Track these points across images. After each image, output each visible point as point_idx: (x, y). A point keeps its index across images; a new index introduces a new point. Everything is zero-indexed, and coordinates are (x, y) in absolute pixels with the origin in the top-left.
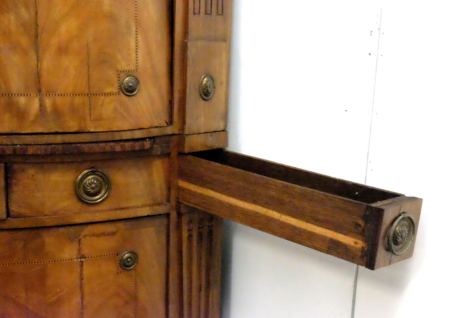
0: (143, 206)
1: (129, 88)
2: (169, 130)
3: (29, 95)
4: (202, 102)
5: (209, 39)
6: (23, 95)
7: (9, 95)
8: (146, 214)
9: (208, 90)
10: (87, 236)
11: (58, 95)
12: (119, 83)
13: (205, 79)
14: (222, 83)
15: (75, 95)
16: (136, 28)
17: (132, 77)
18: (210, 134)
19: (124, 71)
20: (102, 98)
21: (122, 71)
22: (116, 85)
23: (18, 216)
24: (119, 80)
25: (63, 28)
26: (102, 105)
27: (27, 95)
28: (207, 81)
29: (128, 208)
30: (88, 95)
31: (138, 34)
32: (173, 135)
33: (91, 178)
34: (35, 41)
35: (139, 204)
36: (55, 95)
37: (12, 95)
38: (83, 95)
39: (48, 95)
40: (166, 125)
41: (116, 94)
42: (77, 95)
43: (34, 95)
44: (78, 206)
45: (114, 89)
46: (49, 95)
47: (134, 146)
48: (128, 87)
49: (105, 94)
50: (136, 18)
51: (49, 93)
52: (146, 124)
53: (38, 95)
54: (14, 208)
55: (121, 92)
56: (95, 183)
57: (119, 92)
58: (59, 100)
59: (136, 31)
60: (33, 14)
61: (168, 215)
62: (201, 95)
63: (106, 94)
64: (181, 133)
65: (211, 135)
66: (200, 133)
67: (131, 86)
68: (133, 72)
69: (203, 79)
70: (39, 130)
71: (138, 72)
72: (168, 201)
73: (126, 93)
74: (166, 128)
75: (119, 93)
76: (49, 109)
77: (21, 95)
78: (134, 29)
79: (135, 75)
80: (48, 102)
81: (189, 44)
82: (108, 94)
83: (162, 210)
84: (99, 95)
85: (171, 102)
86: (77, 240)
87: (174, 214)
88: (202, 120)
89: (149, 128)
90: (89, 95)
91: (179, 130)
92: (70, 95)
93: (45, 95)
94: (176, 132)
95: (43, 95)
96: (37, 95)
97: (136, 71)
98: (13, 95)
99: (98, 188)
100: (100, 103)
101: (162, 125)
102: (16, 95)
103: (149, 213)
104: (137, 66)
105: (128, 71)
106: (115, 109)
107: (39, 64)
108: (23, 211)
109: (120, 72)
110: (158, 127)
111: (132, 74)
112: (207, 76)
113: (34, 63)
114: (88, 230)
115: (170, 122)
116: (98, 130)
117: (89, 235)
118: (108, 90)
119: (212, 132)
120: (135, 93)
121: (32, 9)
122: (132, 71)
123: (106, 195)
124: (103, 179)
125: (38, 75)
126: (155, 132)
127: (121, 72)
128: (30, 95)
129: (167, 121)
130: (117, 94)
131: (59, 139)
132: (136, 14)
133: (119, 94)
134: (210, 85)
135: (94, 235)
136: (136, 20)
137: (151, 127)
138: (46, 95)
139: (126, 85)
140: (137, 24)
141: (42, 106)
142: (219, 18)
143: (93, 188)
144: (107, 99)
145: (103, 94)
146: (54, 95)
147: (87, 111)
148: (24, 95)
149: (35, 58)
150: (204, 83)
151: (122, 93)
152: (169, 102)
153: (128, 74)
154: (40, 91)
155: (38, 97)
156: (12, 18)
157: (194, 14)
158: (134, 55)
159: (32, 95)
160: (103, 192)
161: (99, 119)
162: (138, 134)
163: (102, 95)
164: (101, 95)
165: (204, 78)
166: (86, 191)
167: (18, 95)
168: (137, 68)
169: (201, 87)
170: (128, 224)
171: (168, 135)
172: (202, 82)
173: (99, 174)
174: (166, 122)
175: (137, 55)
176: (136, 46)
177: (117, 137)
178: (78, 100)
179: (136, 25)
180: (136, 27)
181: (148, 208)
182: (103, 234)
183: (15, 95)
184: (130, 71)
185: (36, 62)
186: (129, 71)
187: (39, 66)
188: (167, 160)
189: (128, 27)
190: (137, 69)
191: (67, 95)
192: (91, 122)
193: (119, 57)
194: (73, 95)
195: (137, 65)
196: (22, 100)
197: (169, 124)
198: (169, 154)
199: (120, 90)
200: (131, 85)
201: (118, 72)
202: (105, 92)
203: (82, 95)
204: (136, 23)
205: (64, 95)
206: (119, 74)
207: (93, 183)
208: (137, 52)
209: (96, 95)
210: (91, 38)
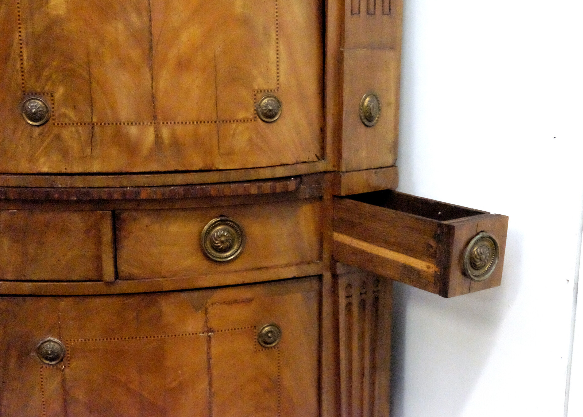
0: (287, 266)
1: (267, 113)
2: (321, 166)
3: (141, 124)
4: (363, 128)
5: (371, 46)
6: (134, 123)
7: (116, 124)
8: (291, 276)
9: (371, 113)
10: (215, 303)
11: (178, 123)
12: (255, 106)
13: (368, 99)
14: (389, 104)
15: (199, 123)
16: (277, 35)
17: (272, 98)
18: (374, 171)
19: (261, 91)
20: (234, 125)
21: (259, 91)
22: (252, 110)
23: (131, 278)
24: (255, 103)
25: (184, 37)
26: (234, 135)
27: (140, 124)
28: (370, 102)
29: (266, 268)
30: (215, 122)
31: (279, 42)
32: (325, 172)
33: (221, 229)
34: (149, 54)
35: (282, 262)
36: (175, 123)
37: (120, 124)
38: (210, 122)
39: (165, 123)
40: (316, 159)
41: (251, 120)
42: (202, 122)
43: (148, 123)
44: (205, 264)
45: (249, 114)
46: (167, 123)
47: (274, 188)
48: (266, 111)
49: (237, 121)
50: (277, 22)
51: (166, 121)
52: (289, 158)
53: (153, 123)
54: (124, 268)
55: (258, 117)
56: (225, 236)
57: (255, 117)
58: (179, 130)
59: (277, 39)
60: (146, 19)
61: (320, 277)
62: (361, 119)
63: (239, 121)
64: (336, 170)
65: (376, 173)
66: (361, 169)
67: (270, 110)
68: (273, 91)
69: (365, 100)
70: (155, 167)
71: (279, 91)
72: (320, 258)
73: (265, 119)
74: (317, 163)
76: (167, 142)
77: (132, 123)
78: (274, 35)
79: (275, 95)
80: (165, 133)
81: (346, 54)
82: (241, 121)
83: (312, 270)
84: (230, 121)
85: (323, 130)
86: (203, 309)
87: (327, 276)
88: (363, 153)
89: (294, 164)
90: (217, 122)
91: (334, 166)
92: (193, 123)
93: (161, 123)
94: (330, 168)
95: (160, 124)
96: (151, 123)
97: (278, 90)
98: (122, 124)
99: (229, 242)
100: (232, 132)
101: (311, 160)
102: (126, 124)
103: (296, 275)
104: (278, 84)
105: (266, 91)
106: (250, 140)
107: (154, 84)
108: (135, 271)
109: (256, 91)
110: (305, 162)
111: (272, 94)
112: (370, 95)
113: (147, 83)
114: (218, 295)
115: (322, 156)
116: (228, 168)
117: (219, 303)
118: (241, 115)
119: (377, 168)
120: (275, 119)
121: (144, 13)
122: (271, 91)
123: (239, 251)
124: (236, 230)
125: (153, 99)
126: (302, 169)
127: (258, 92)
128: (143, 124)
129: (318, 155)
130: (253, 120)
131: (179, 179)
132: (277, 16)
133: (255, 120)
134: (373, 107)
135: (224, 302)
136: (277, 24)
137: (297, 163)
138: (163, 123)
139: (264, 108)
141: (158, 137)
142: (386, 17)
143: (222, 242)
144: (240, 127)
145: (235, 121)
146: (173, 123)
147: (215, 144)
148: (136, 124)
149: (148, 76)
150: (366, 103)
151: (259, 119)
152: (320, 129)
153: (268, 93)
154: (155, 118)
155: (153, 126)
156: (120, 26)
157: (352, 14)
158: (274, 69)
159: (145, 124)
160: (236, 247)
161: (230, 153)
162: (280, 172)
163: (234, 121)
164: (232, 122)
165: (366, 97)
166: (214, 245)
167: (128, 124)
168: (278, 86)
169: (361, 109)
170: (267, 287)
171: (320, 173)
172: (363, 103)
173: (231, 223)
174: (316, 155)
175: (278, 69)
176: (278, 58)
177: (253, 175)
178: (203, 129)
179: (277, 31)
180: (277, 33)
181: (293, 268)
182: (236, 302)
183: (124, 124)
185: (150, 82)
186: (268, 91)
187: (154, 87)
188: (317, 205)
189: (266, 33)
190: (278, 88)
191: (190, 123)
192: (220, 157)
193: (255, 72)
194: (197, 122)
195: (278, 82)
196: (133, 130)
197: (320, 158)
198: (321, 198)
199: (256, 115)
200: (270, 108)
201: (254, 92)
202: (237, 118)
203: (208, 122)
204: (277, 28)
205: (186, 123)
206: (255, 95)
207: (222, 235)
208: (278, 65)
209: (226, 122)
210: (219, 49)
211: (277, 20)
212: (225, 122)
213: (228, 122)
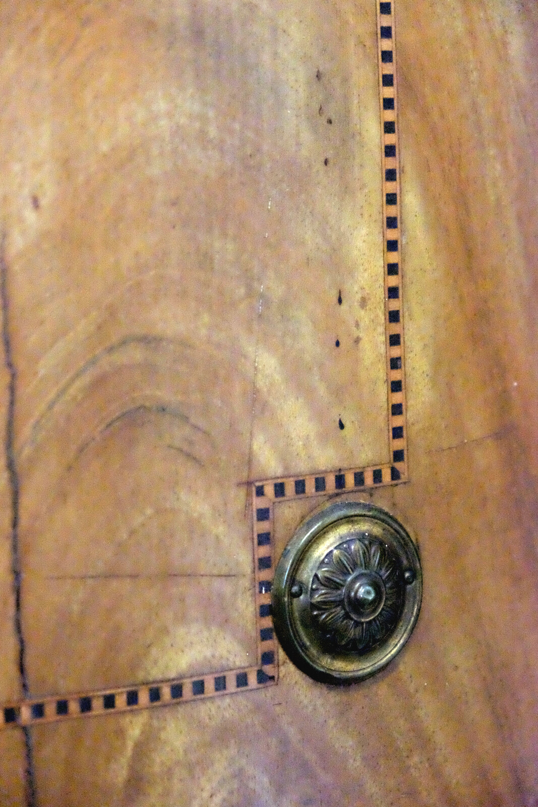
12: (267, 585)
16: (389, 128)
19: (300, 486)
20: (136, 725)
21: (290, 489)
24: (264, 563)
26: (134, 788)
31: (402, 171)
41: (242, 680)
48: (337, 611)
49: (155, 695)
50: (386, 45)
55: (281, 655)
57: (268, 658)
59: (390, 151)
63: (166, 692)
68: (369, 480)
71: (404, 478)
75: (269, 669)
79: (384, 503)
82: (177, 691)
84: (109, 702)
90: (25, 714)
97: (395, 475)
100: (119, 772)
104: (397, 433)
105: (331, 481)
109: (269, 490)
111: (363, 499)
122: (359, 479)
127: (280, 490)
130: (253, 679)
133: (263, 678)
136: (387, 56)
139: (322, 595)
140: (389, 92)
144: (177, 733)
145: (144, 697)
151: (291, 667)
153: (337, 499)
163: (132, 698)
164: (121, 701)
168: (399, 444)
175: (395, 340)
176: (392, 269)
179: (388, 104)
180: (390, 116)
184: (350, 480)
186: (340, 481)
190: (399, 456)
195: (397, 421)
199: (273, 644)
200: (358, 589)
201: (260, 492)
202: (155, 673)
204: (388, 80)
206: (263, 515)
208: (394, 317)
209: (86, 705)
210: (30, 216)
211: (386, 32)
212: (74, 707)
213: (98, 705)
